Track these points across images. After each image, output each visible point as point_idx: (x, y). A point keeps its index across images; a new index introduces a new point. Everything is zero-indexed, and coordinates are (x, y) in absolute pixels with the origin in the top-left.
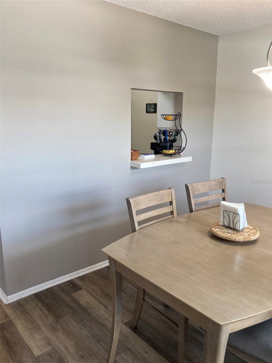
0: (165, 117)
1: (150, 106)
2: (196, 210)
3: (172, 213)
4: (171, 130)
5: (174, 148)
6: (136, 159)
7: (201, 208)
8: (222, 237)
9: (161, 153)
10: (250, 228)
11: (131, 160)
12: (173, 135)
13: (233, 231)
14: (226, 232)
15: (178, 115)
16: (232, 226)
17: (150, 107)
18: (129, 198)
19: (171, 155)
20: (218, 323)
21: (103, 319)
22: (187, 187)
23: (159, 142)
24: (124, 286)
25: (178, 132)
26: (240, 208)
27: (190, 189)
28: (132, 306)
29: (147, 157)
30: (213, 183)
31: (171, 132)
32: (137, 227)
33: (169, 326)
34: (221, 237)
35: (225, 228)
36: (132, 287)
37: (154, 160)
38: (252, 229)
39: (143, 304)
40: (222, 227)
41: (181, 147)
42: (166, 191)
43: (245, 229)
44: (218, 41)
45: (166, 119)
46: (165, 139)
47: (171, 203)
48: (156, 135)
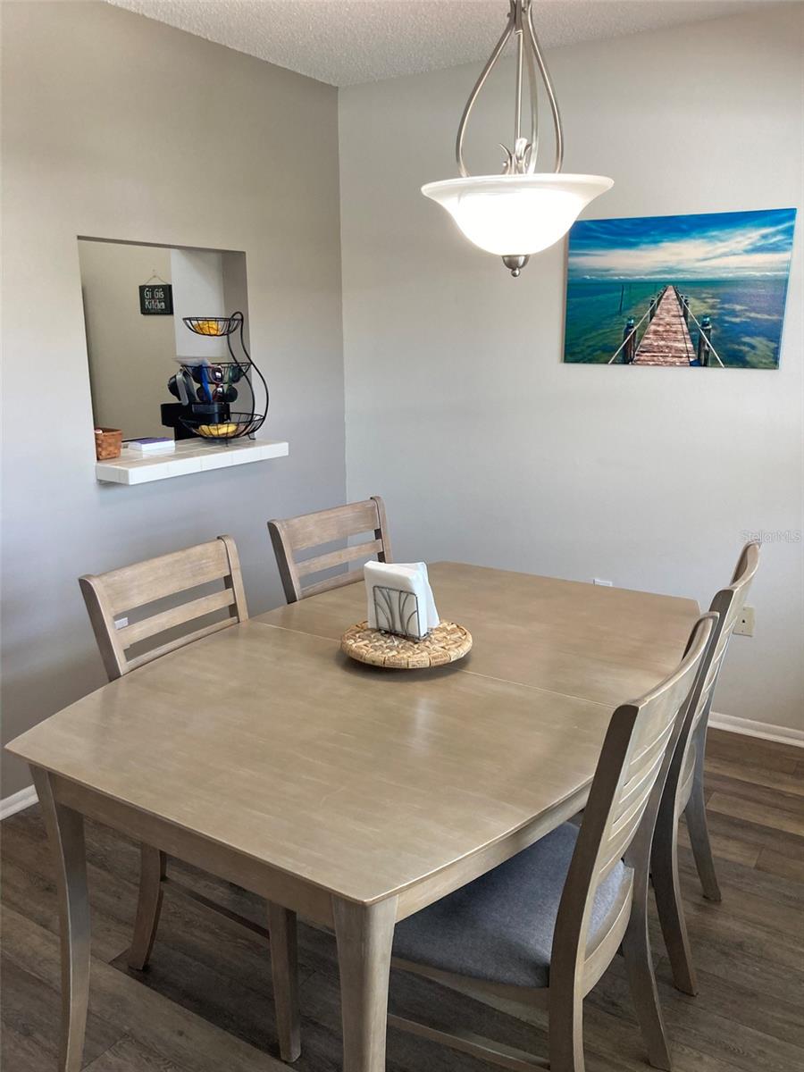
0: (197, 326)
1: (152, 292)
2: (307, 593)
3: (233, 610)
4: (219, 364)
5: (234, 418)
6: (113, 457)
7: (318, 586)
8: (374, 662)
9: (195, 436)
10: (449, 628)
11: (98, 459)
12: (226, 379)
13: (404, 641)
14: (385, 646)
15: (235, 320)
16: (398, 627)
17: (153, 298)
18: (89, 576)
19: (225, 440)
20: (359, 901)
21: (39, 965)
22: (273, 530)
23: (185, 401)
24: (106, 850)
25: (241, 370)
26: (416, 576)
27: (282, 534)
28: (129, 904)
29: (148, 449)
30: (347, 514)
31: (219, 371)
32: (123, 665)
33: (246, 943)
34: (371, 663)
35: (382, 634)
36: (132, 848)
37: (170, 456)
38: (453, 630)
39: (161, 893)
40: (372, 633)
41: (253, 414)
42: (210, 548)
43: (432, 634)
44: (337, 103)
45: (198, 331)
46: (202, 391)
47: (228, 582)
48: (175, 382)
